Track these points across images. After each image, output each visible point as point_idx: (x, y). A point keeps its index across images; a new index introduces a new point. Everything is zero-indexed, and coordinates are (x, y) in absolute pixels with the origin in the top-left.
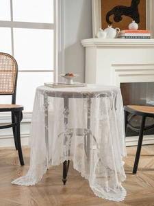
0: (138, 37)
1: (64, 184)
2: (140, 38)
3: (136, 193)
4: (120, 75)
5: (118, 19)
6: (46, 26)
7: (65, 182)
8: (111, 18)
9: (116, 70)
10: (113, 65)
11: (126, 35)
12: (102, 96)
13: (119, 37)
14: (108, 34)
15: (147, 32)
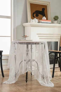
0: (46, 23)
1: (26, 82)
2: (47, 23)
3: (57, 84)
4: (40, 38)
5: (37, 16)
6: (8, 17)
7: (27, 81)
8: (35, 15)
9: (39, 36)
10: (37, 34)
11: (42, 22)
12: (42, 44)
13: (39, 22)
14: (35, 21)
15: (50, 21)
